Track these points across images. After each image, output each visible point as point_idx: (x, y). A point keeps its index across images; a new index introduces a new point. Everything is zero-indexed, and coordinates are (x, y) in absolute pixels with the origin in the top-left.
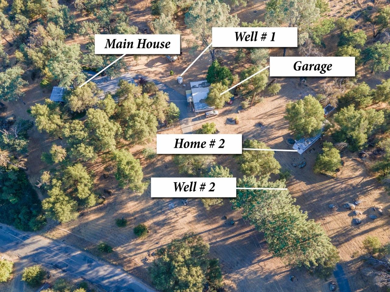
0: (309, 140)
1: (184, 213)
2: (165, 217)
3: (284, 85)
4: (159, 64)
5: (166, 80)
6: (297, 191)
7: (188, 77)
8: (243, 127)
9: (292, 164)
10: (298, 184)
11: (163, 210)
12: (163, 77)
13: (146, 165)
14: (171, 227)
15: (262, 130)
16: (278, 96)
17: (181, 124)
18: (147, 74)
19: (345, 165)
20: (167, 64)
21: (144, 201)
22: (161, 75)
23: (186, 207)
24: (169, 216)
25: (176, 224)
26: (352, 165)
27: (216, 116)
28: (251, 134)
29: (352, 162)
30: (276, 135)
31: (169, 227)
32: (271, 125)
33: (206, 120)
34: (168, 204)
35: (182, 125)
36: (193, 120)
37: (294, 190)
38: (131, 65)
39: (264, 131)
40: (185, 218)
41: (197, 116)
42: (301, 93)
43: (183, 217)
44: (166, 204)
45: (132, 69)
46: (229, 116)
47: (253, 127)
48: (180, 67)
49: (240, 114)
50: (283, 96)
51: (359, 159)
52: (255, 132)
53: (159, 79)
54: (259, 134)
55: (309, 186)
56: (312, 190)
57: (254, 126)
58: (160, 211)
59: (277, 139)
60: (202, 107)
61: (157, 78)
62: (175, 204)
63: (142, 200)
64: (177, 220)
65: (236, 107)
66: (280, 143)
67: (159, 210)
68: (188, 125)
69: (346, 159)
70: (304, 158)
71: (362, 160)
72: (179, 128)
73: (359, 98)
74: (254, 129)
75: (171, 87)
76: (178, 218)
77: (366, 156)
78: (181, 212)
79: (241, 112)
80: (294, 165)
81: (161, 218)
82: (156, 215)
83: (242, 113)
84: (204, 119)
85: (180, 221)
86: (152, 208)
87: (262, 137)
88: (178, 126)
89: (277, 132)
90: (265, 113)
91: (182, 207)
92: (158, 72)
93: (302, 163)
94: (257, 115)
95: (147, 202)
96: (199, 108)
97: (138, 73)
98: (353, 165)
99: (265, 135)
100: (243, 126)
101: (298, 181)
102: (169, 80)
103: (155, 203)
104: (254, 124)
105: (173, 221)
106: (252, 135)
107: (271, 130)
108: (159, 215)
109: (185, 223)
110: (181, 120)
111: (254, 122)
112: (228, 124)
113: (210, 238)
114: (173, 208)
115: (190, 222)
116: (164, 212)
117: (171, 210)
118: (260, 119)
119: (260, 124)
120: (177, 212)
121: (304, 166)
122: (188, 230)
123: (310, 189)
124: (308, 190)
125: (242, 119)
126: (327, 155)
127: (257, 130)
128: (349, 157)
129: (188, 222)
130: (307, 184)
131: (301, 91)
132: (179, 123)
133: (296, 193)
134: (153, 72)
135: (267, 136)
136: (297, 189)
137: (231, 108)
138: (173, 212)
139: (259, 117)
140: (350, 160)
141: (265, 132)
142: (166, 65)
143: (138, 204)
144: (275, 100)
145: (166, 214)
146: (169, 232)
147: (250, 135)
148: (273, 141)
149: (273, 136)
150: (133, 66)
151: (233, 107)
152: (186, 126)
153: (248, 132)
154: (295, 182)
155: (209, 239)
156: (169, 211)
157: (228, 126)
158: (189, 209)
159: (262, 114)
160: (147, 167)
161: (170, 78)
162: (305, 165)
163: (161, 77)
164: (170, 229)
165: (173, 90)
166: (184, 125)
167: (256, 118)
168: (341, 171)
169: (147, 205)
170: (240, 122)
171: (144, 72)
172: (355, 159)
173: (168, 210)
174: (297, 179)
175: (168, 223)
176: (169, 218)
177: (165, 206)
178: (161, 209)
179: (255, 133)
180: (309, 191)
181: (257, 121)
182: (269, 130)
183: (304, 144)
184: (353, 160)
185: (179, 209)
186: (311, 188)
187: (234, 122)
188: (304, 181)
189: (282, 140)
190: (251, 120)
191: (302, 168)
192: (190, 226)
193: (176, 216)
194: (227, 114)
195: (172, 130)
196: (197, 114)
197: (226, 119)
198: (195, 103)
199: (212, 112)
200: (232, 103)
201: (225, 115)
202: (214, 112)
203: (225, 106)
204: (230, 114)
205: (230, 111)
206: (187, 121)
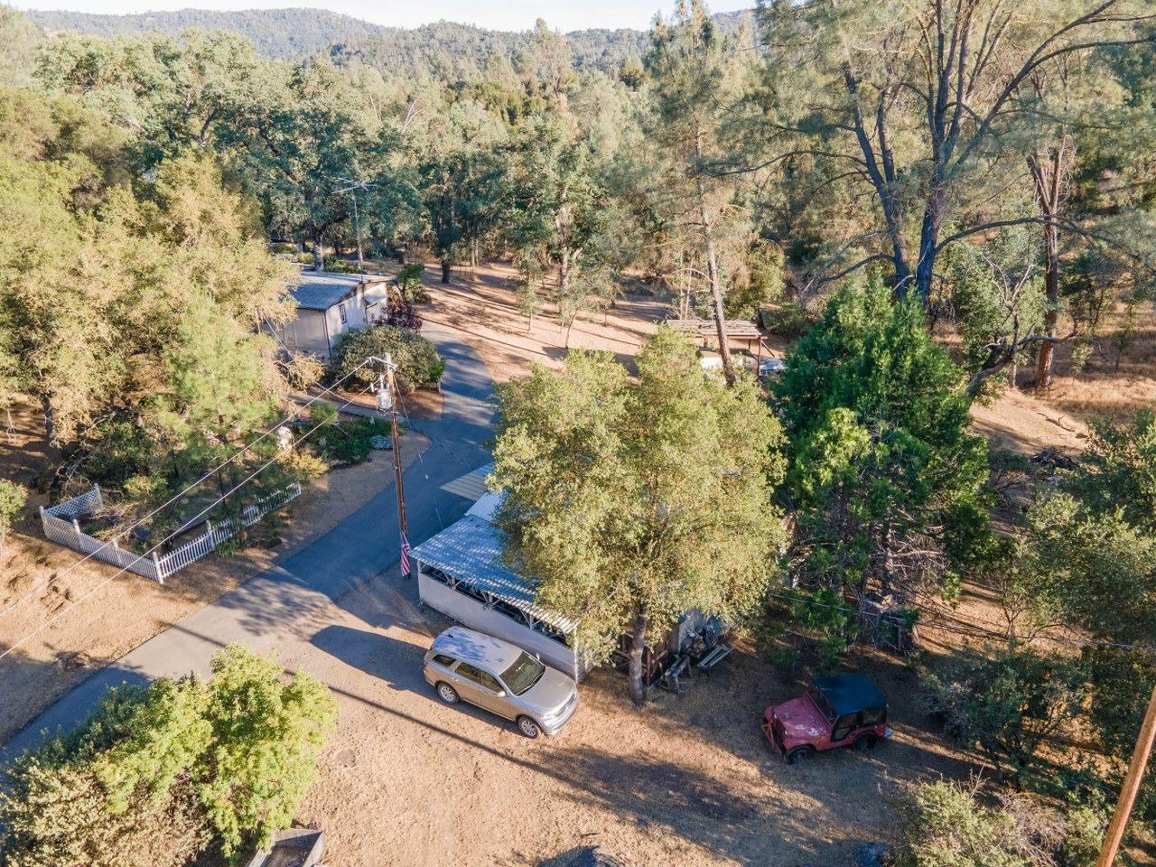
17: (227, 601)
27: (513, 742)
33: (410, 701)
36: (330, 640)
41: (395, 633)
60: (476, 569)
72: (175, 608)
88: (200, 597)
96: (454, 557)
132: (230, 585)
137: (768, 790)
151: (796, 798)
194: (646, 817)
195: (136, 592)
196: (417, 619)
197: (568, 843)
198: (473, 519)
199: (499, 657)
200: (809, 751)
201: (618, 805)
202: (523, 676)
203: (709, 728)
204: (679, 831)
205: (706, 810)
206: (292, 608)
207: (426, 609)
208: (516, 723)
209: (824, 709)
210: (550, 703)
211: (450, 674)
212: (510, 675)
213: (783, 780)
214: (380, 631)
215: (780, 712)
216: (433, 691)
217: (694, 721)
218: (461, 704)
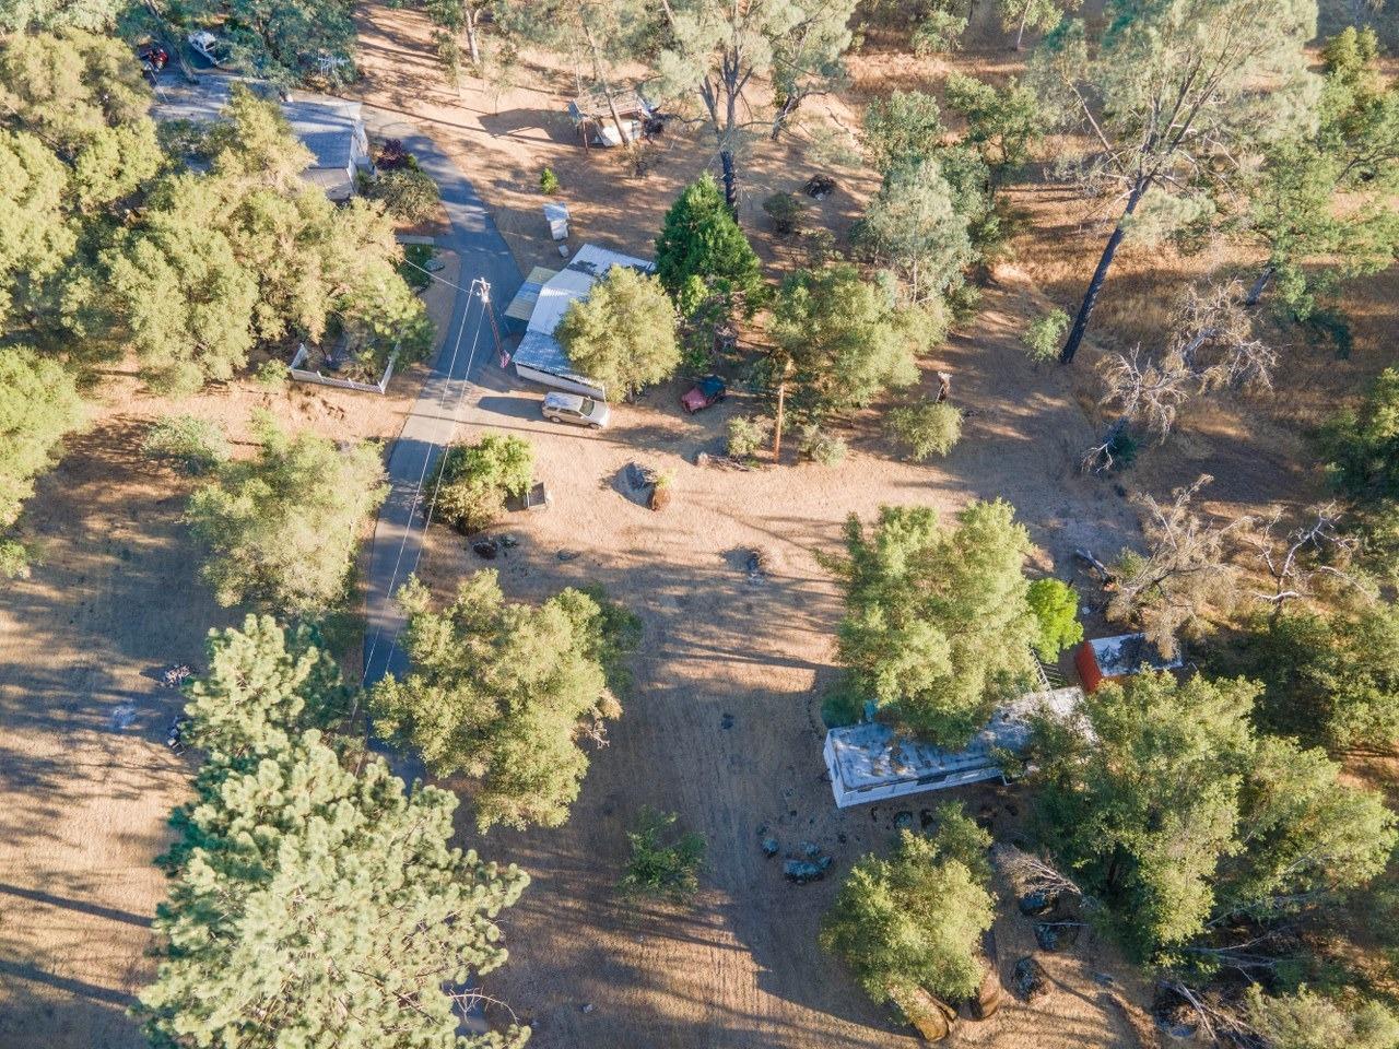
0: (912, 753)
1: (137, 780)
2: (57, 750)
3: (1013, 440)
4: (541, 133)
5: (510, 203)
6: (691, 985)
7: (610, 229)
8: (671, 538)
9: (762, 831)
10: (718, 954)
11: (75, 717)
12: (509, 186)
13: (168, 493)
14: (38, 811)
15: (745, 593)
16: (936, 476)
17: (421, 395)
18: (454, 150)
19: (1041, 1002)
20: (570, 148)
21: (43, 636)
22: (506, 176)
23: (169, 758)
24: (72, 758)
25: (66, 810)
26: (1078, 1028)
27: (589, 432)
28: (682, 583)
29: (1092, 1012)
30: (791, 651)
31: (34, 802)
32: (807, 588)
33: (538, 425)
34: (116, 705)
35: (422, 402)
36: (486, 404)
37: (679, 975)
38: (430, 94)
39: (752, 599)
40: (124, 802)
41: (513, 394)
42: (1063, 514)
43: (119, 796)
44: (110, 698)
45: (417, 111)
46: (640, 458)
47: (715, 560)
48: (614, 177)
49: (700, 469)
50: (963, 488)
51: (1145, 1024)
52: (705, 583)
53: (489, 185)
54: (718, 601)
55: (765, 1002)
56: (766, 1028)
57: (726, 555)
58: (59, 715)
59: (778, 669)
60: (547, 362)
61: (483, 179)
62: (138, 720)
63: (41, 630)
64: (87, 796)
65: (708, 437)
66: (782, 696)
67: (62, 707)
68: (447, 414)
69: (1068, 972)
70: (842, 839)
71: (1160, 1034)
72: (402, 406)
73: (1337, 672)
74: (715, 567)
75: (508, 234)
76: (97, 789)
77: (1194, 1028)
78: (133, 770)
79: (714, 464)
80: (768, 843)
81: (41, 746)
82: (36, 721)
83: (714, 473)
84: (531, 419)
85: (94, 803)
86: (47, 684)
87: (721, 622)
88: (408, 397)
89: (808, 636)
90: (818, 524)
91: (156, 747)
92: (506, 161)
93: (814, 857)
94: (776, 511)
95: (50, 648)
96: (533, 358)
97: (427, 133)
98: (1089, 1030)
99: (740, 623)
100: (671, 531)
101: (729, 937)
102: (526, 205)
103: (73, 669)
104: (729, 546)
105: (73, 787)
106: (680, 591)
107: (788, 611)
108: (45, 730)
109: (106, 828)
110: (438, 377)
111: (736, 537)
112: (616, 487)
113: (139, 967)
114: (119, 732)
115: (124, 838)
116: (73, 726)
117: (106, 736)
118: (776, 535)
119: (749, 560)
120: (119, 759)
121: (807, 879)
122: (89, 865)
123: (759, 1019)
124: (745, 1016)
125: (694, 499)
126: (898, 883)
127: (725, 580)
128: (1091, 974)
129: (120, 830)
130: (763, 983)
131: (1076, 506)
132: (418, 387)
133: (678, 995)
134: (486, 152)
135: (749, 629)
136: (695, 977)
137: (685, 426)
138: (106, 749)
139: (775, 526)
140: (1092, 993)
141: (749, 607)
142: (562, 148)
143: (12, 634)
144: (913, 484)
145: (71, 743)
146: (16, 830)
147: (673, 583)
148: (755, 667)
149: (775, 646)
150: (434, 101)
151: (695, 427)
152: (440, 412)
153: (677, 569)
154: (714, 935)
155: (130, 970)
156: (92, 736)
157: (612, 494)
158: (173, 776)
159: (801, 520)
160: (167, 501)
161: (533, 202)
162: (820, 877)
163: (498, 183)
164: (33, 816)
165: (508, 249)
166: (433, 401)
167: (758, 525)
168: (990, 1025)
169: (39, 660)
170: (673, 504)
171: (455, 137)
172: (1118, 1005)
173: (98, 728)
174: (734, 924)
175: (49, 785)
176: (67, 764)
177: (96, 704)
178: (73, 708)
179: (701, 591)
180: (751, 1026)
181: (750, 539)
182: (778, 607)
183: (875, 760)
184: (1105, 1002)
185: (137, 748)
186: (771, 1020)
187: (643, 494)
188: (755, 959)
189: (801, 687)
190: (730, 522)
191: (792, 878)
192: (111, 855)
193: (97, 774)
194: (646, 447)
195: (373, 401)
196: (521, 385)
197: (624, 463)
198: (532, 332)
199: (576, 403)
200: (700, 409)
201: (634, 445)
202: (588, 408)
203: (663, 408)
204: (658, 449)
205: (667, 440)
206: (458, 393)
207: (522, 379)
208: (589, 426)
209: (702, 392)
210: (601, 416)
211: (557, 413)
212: (582, 410)
213: (689, 422)
214: (506, 395)
215: (686, 398)
216: (550, 420)
217: (656, 407)
218: (562, 422)
